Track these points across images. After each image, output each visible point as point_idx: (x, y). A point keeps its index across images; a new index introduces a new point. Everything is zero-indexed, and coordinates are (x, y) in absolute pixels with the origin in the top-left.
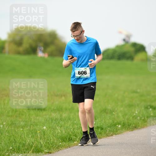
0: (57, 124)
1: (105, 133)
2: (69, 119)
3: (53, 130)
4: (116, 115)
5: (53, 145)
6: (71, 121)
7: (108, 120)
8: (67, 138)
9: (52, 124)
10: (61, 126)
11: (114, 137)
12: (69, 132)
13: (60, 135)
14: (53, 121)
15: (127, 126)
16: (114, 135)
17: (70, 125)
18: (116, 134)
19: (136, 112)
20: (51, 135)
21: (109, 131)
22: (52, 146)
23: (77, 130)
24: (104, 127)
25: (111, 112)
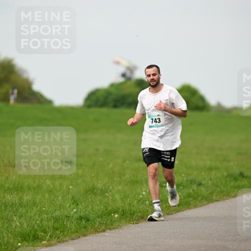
0: (13, 212)
1: (93, 226)
2: (35, 204)
3: (7, 223)
4: (111, 198)
5: (8, 247)
6: (37, 207)
7: (98, 206)
8: (31, 235)
9: (7, 212)
10: (21, 216)
11: (108, 233)
12: (34, 226)
13: (18, 230)
14: (8, 208)
15: (129, 216)
16: (108, 231)
17: (35, 215)
18: (110, 229)
19: (144, 193)
20: (5, 231)
21: (100, 223)
22: (6, 249)
23: (46, 223)
24: (91, 216)
25: (103, 192)
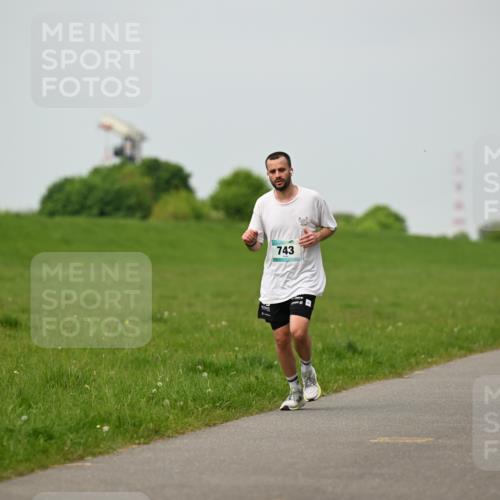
1: (60, 450)
4: (95, 393)
7: (70, 409)
11: (89, 463)
15: (131, 428)
16: (90, 458)
18: (94, 455)
19: (160, 384)
21: (73, 444)
24: (57, 430)
25: (80, 382)
